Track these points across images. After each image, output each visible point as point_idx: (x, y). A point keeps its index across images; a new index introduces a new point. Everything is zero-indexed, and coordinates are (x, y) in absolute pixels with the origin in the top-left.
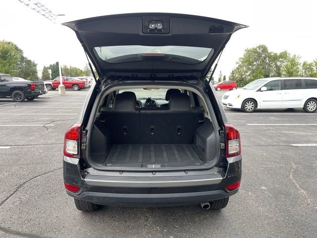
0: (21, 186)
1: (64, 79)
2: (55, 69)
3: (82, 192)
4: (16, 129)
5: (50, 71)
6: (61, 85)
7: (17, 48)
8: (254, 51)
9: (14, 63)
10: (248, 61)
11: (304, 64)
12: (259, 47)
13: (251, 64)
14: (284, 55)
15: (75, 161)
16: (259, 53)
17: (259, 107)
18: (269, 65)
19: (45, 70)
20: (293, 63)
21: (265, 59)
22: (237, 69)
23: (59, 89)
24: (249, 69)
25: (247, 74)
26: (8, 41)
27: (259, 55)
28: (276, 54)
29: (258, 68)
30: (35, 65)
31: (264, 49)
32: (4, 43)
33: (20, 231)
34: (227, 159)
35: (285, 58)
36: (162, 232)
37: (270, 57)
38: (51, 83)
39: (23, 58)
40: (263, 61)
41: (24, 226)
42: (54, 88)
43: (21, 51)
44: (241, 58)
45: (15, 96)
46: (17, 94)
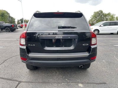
0: (6, 60)
1: (25, 24)
2: (22, 20)
3: (28, 60)
4: (6, 41)
5: (20, 22)
6: (24, 26)
7: (7, 13)
8: (98, 13)
9: (6, 18)
10: (95, 16)
11: (116, 18)
12: (100, 11)
13: (96, 18)
14: (109, 14)
15: (25, 47)
16: (99, 13)
17: (100, 33)
18: (103, 18)
19: (18, 21)
20: (112, 17)
21: (102, 15)
22: (91, 20)
23: (23, 27)
24: (95, 20)
25: (95, 22)
26: (4, 10)
27: (100, 14)
28: (106, 14)
29: (99, 19)
30: (14, 19)
31: (101, 12)
32: (2, 11)
33: (4, 77)
34: (91, 46)
35: (109, 15)
36: (62, 78)
37: (104, 15)
38: (20, 25)
39: (9, 16)
40: (101, 17)
41: (5, 76)
42: (21, 27)
43: (9, 14)
44: (92, 16)
45: (6, 30)
46: (7, 29)
